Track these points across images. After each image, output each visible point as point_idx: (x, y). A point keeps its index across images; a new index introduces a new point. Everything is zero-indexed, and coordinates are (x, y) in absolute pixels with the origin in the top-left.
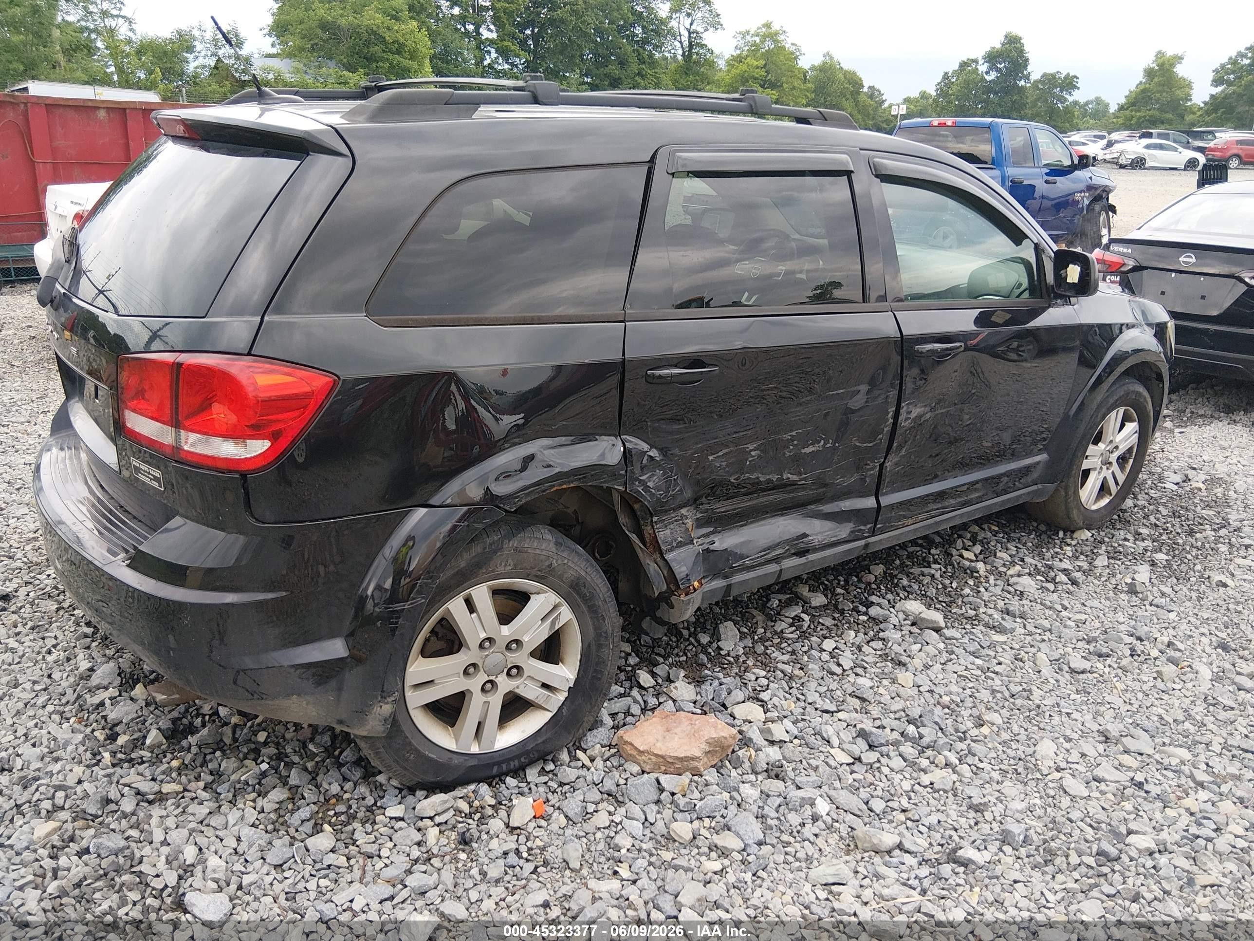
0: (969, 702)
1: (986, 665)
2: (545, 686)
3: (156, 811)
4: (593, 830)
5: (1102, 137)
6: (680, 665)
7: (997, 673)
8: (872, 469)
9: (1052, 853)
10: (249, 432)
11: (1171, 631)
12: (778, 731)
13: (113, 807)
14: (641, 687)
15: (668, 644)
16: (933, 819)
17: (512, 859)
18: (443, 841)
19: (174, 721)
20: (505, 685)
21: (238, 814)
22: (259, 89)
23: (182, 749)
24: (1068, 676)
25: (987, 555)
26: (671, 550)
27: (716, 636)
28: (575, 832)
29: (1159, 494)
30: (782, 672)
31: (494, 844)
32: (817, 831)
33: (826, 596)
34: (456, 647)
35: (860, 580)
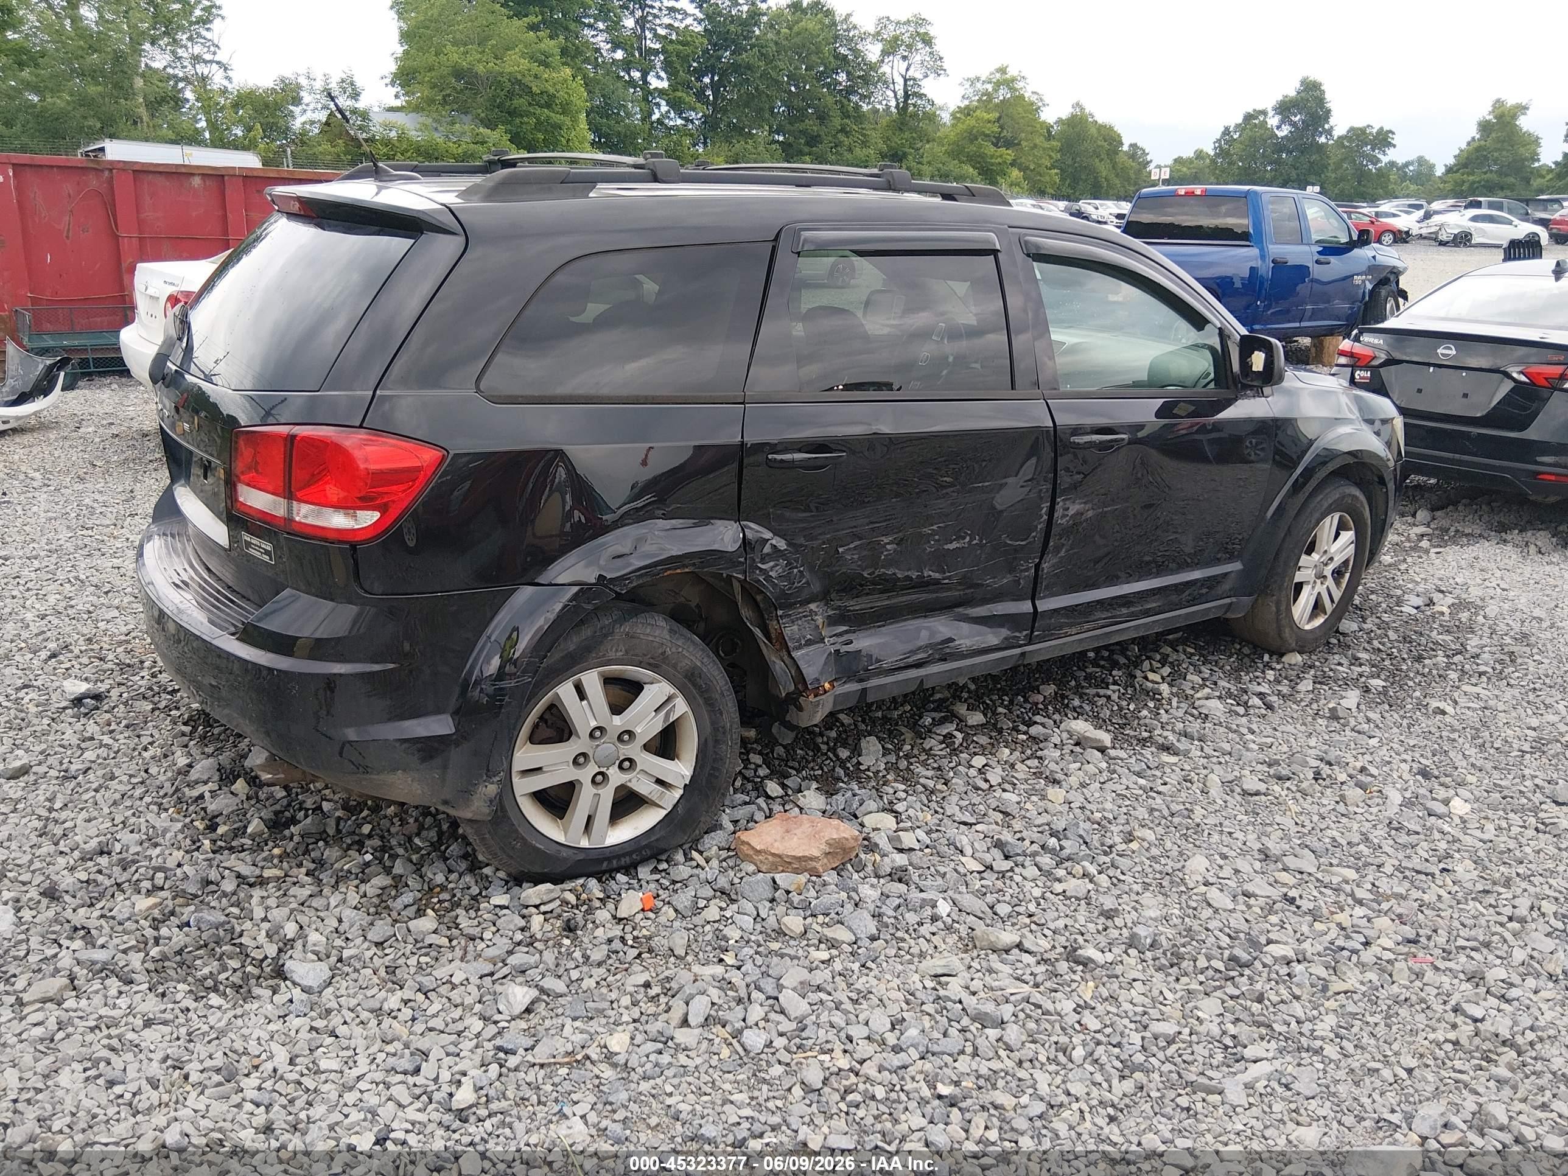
0: (1122, 819)
1: (1150, 785)
2: (659, 782)
3: (257, 893)
4: (702, 922)
5: (1418, 207)
6: (816, 778)
7: (1159, 793)
8: (1027, 570)
9: (1181, 957)
10: (359, 504)
11: (1368, 757)
12: (908, 839)
13: (213, 887)
14: (768, 797)
15: (803, 758)
16: (1060, 924)
17: (617, 945)
18: (548, 927)
19: (276, 813)
20: (616, 778)
21: (340, 897)
22: (375, 165)
23: (284, 838)
24: (1239, 798)
25: (1176, 677)
26: (799, 648)
27: (856, 751)
28: (684, 924)
29: (1393, 617)
30: (924, 786)
31: (599, 932)
32: (934, 930)
33: (985, 715)
34: (566, 736)
35: (1026, 701)
